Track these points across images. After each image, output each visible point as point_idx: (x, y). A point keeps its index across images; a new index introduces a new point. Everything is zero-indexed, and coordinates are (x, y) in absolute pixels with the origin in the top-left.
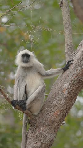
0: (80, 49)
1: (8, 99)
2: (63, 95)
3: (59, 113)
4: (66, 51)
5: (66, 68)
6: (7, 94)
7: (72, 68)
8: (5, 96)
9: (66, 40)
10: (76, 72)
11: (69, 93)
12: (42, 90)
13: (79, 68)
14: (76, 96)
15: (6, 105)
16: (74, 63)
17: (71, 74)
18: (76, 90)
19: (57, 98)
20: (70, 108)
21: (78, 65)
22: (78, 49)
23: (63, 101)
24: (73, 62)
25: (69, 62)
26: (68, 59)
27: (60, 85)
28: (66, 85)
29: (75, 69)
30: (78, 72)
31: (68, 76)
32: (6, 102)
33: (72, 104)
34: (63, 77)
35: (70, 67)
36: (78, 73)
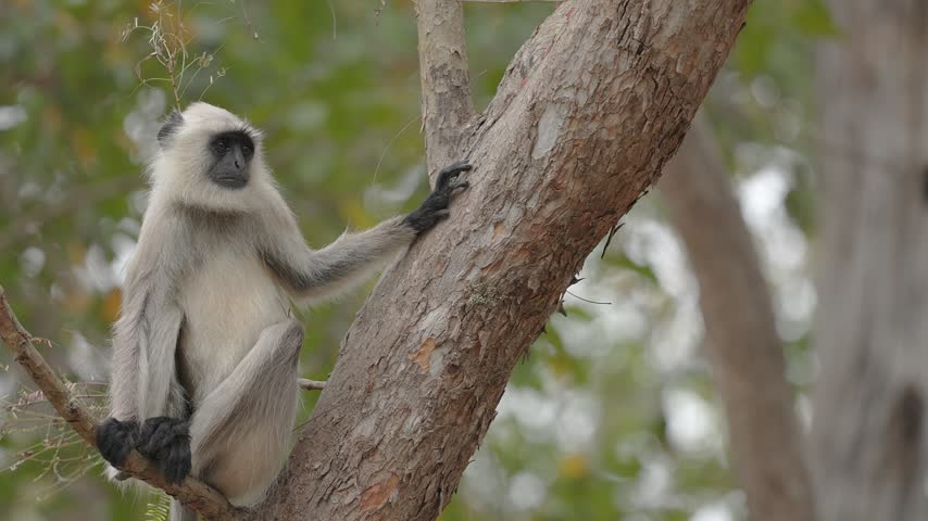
0: (512, 96)
1: (75, 417)
2: (418, 379)
3: (393, 495)
4: (429, 110)
5: (427, 216)
6: (70, 386)
7: (464, 212)
8: (56, 397)
9: (423, 44)
10: (493, 239)
11: (453, 369)
12: (279, 355)
13: (513, 214)
14: (495, 388)
15: (63, 453)
16: (478, 181)
17: (464, 253)
18: (497, 348)
19: (380, 400)
20: (461, 462)
21: (501, 195)
22: (501, 94)
23: (414, 420)
24: (474, 178)
25: (444, 178)
26: (440, 161)
27: (395, 321)
28: (435, 320)
29: (486, 219)
30: (503, 235)
31: (443, 262)
32: (67, 437)
33: (475, 438)
34: (415, 271)
35: (453, 210)
36: (507, 246)
